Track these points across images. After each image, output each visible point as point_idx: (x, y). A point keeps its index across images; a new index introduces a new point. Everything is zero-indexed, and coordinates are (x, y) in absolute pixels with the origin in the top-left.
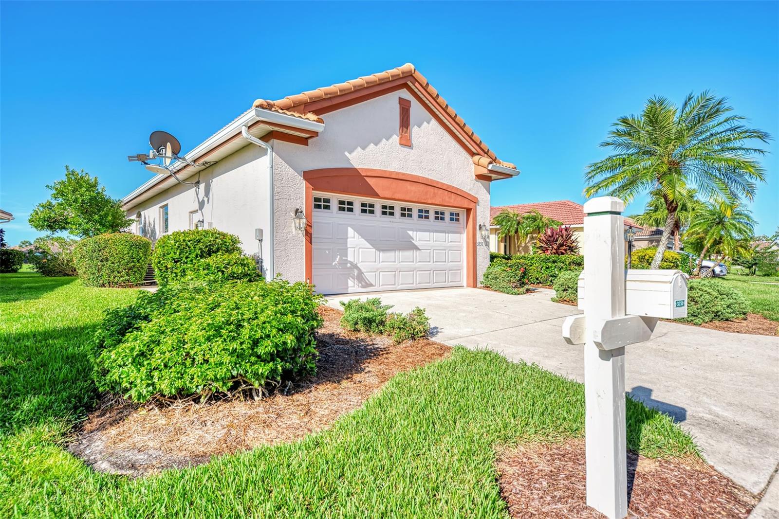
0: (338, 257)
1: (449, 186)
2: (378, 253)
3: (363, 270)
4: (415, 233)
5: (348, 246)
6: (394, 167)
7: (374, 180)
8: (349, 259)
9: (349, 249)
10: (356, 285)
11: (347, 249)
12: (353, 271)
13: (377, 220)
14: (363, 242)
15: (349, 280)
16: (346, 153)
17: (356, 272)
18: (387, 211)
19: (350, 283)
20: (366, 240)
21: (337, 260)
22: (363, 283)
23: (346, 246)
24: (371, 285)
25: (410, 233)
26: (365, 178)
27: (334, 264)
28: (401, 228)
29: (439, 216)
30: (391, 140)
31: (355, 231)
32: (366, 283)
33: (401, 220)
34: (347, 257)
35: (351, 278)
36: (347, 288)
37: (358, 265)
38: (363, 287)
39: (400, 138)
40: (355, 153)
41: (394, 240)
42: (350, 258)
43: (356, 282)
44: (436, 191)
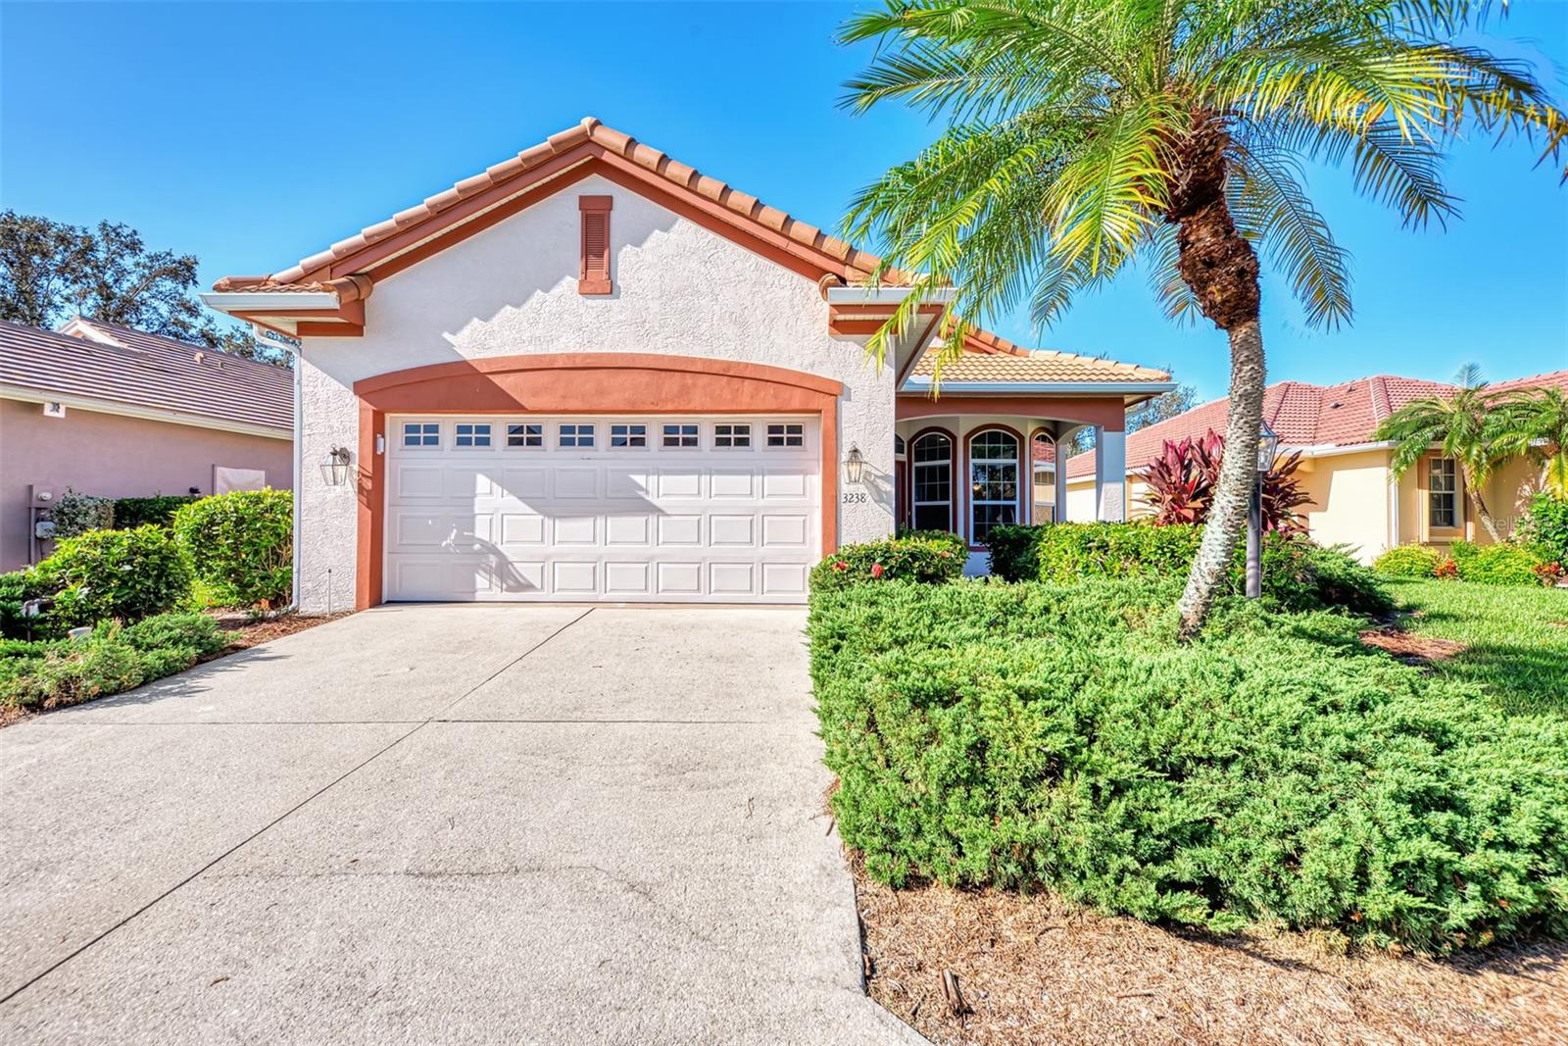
0: (455, 531)
1: (729, 365)
2: (548, 522)
3: (511, 558)
4: (653, 479)
5: (476, 512)
6: (566, 344)
7: (512, 377)
8: (478, 534)
9: (478, 517)
10: (494, 587)
11: (474, 516)
12: (487, 558)
13: (551, 459)
14: (512, 501)
15: (477, 576)
16: (446, 335)
17: (493, 560)
18: (577, 437)
19: (481, 581)
20: (520, 498)
21: (453, 536)
22: (511, 583)
23: (473, 511)
24: (530, 587)
25: (640, 479)
26: (490, 377)
27: (444, 544)
28: (613, 471)
29: (733, 437)
30: (556, 291)
31: (492, 479)
32: (517, 581)
33: (611, 454)
34: (473, 530)
35: (481, 572)
36: (475, 591)
37: (499, 547)
38: (510, 589)
39: (581, 282)
40: (466, 331)
41: (592, 495)
42: (481, 532)
43: (494, 579)
44: (690, 381)
